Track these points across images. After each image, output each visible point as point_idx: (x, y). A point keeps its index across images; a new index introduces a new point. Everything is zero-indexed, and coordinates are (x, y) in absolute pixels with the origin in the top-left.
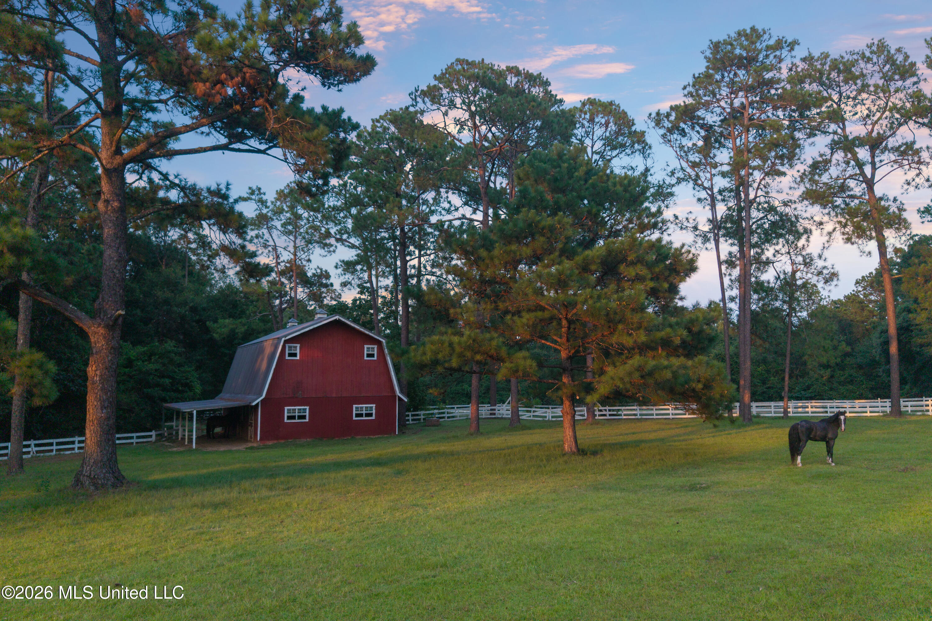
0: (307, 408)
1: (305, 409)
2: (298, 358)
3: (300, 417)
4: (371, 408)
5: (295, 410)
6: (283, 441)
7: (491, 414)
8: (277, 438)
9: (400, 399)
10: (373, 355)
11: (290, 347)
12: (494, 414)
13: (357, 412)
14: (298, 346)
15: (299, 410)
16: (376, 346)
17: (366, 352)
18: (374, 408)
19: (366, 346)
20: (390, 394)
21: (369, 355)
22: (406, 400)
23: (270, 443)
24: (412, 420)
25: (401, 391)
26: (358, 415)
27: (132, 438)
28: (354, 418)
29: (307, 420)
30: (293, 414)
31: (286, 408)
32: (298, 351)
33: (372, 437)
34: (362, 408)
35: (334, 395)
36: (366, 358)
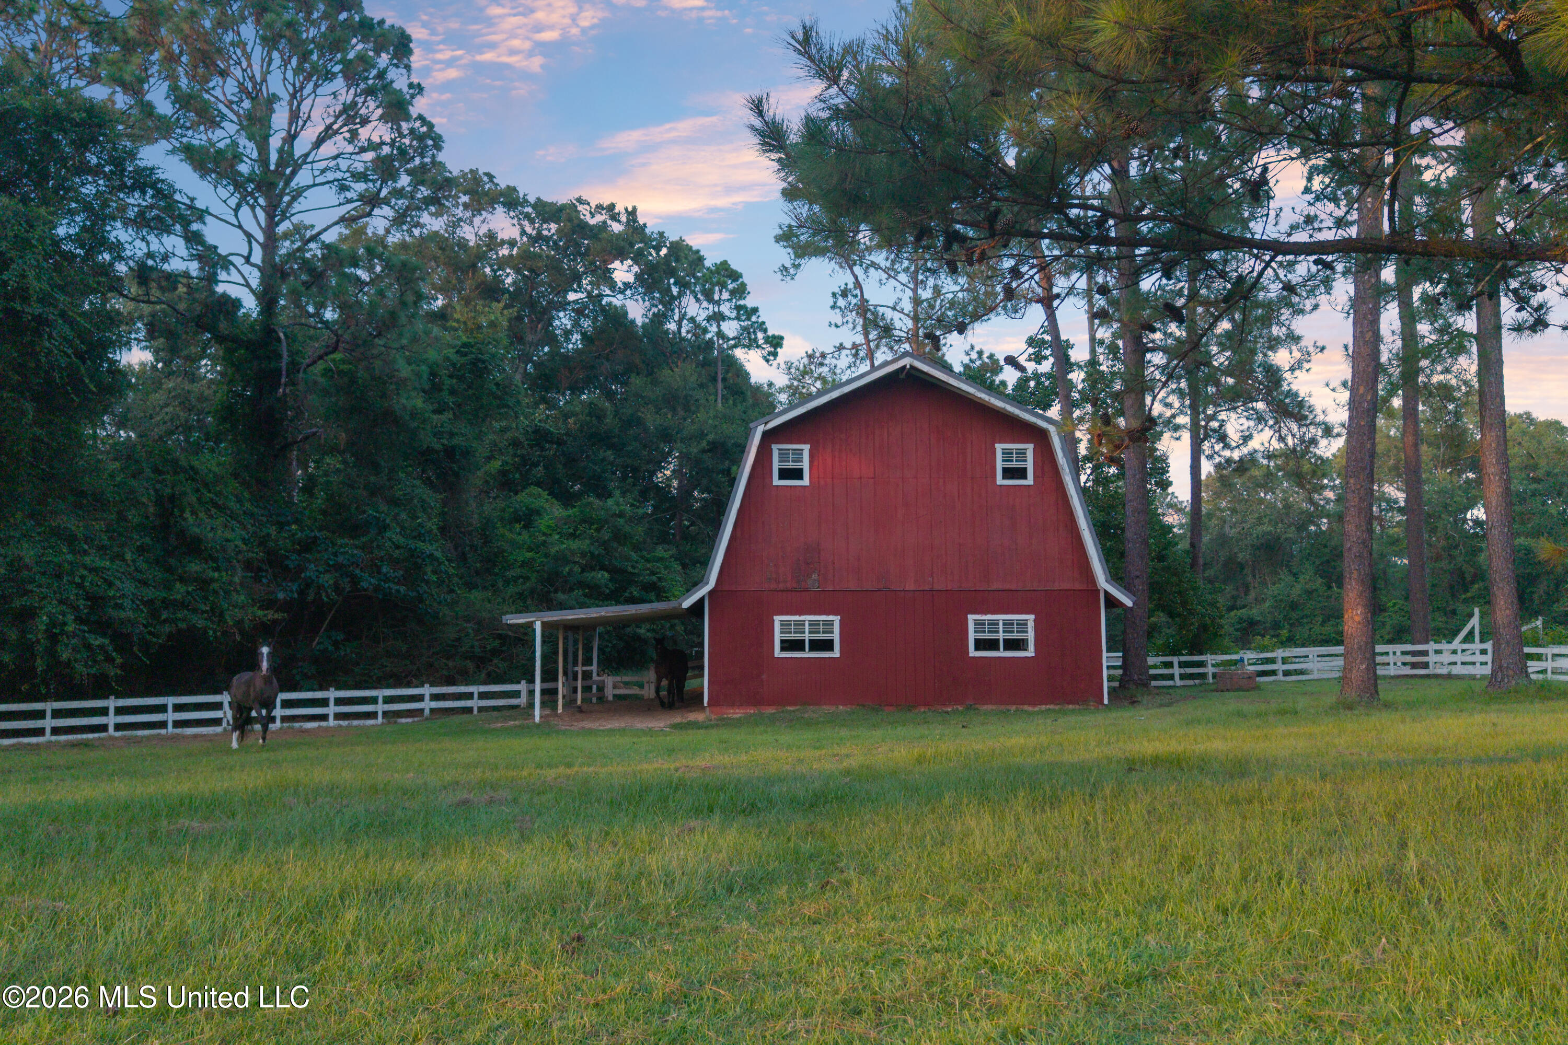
0: (836, 619)
1: (831, 623)
2: (806, 481)
3: (817, 645)
4: (1024, 624)
5: (802, 624)
6: (771, 710)
7: (1414, 666)
8: (756, 700)
9: (1111, 602)
10: (1021, 473)
11: (783, 455)
12: (1426, 665)
13: (981, 636)
14: (806, 448)
15: (812, 624)
16: (1030, 447)
17: (999, 465)
18: (1031, 624)
19: (999, 447)
20: (1078, 586)
21: (1009, 473)
22: (1129, 603)
23: (737, 713)
24: (1182, 677)
25: (1116, 576)
26: (981, 644)
27: (470, 696)
28: (973, 653)
29: (836, 653)
30: (798, 637)
31: (777, 619)
32: (806, 465)
33: (1026, 707)
34: (995, 623)
35: (910, 586)
36: (1000, 481)
